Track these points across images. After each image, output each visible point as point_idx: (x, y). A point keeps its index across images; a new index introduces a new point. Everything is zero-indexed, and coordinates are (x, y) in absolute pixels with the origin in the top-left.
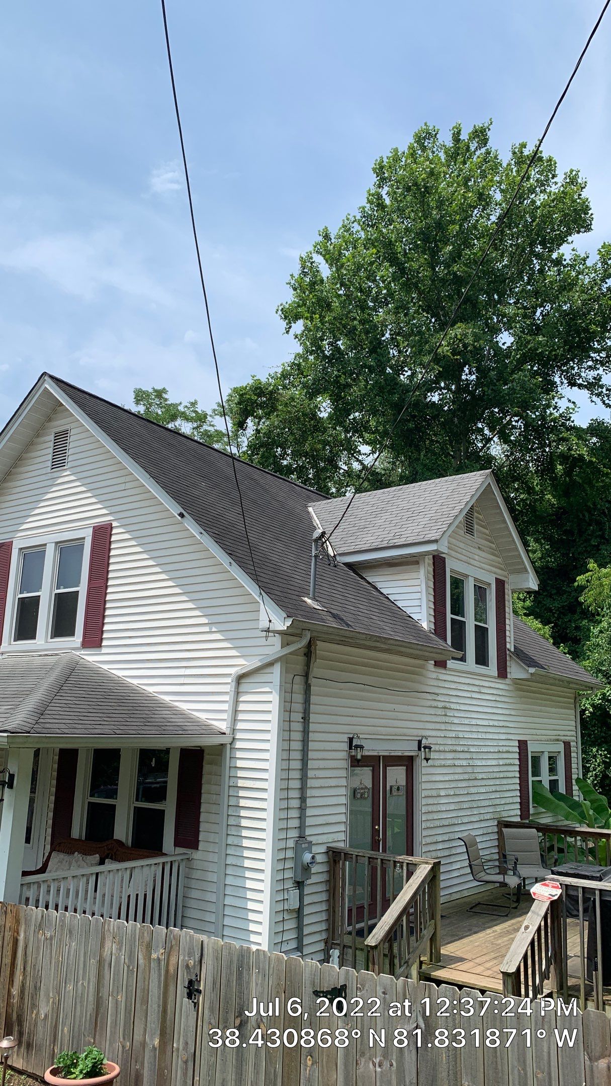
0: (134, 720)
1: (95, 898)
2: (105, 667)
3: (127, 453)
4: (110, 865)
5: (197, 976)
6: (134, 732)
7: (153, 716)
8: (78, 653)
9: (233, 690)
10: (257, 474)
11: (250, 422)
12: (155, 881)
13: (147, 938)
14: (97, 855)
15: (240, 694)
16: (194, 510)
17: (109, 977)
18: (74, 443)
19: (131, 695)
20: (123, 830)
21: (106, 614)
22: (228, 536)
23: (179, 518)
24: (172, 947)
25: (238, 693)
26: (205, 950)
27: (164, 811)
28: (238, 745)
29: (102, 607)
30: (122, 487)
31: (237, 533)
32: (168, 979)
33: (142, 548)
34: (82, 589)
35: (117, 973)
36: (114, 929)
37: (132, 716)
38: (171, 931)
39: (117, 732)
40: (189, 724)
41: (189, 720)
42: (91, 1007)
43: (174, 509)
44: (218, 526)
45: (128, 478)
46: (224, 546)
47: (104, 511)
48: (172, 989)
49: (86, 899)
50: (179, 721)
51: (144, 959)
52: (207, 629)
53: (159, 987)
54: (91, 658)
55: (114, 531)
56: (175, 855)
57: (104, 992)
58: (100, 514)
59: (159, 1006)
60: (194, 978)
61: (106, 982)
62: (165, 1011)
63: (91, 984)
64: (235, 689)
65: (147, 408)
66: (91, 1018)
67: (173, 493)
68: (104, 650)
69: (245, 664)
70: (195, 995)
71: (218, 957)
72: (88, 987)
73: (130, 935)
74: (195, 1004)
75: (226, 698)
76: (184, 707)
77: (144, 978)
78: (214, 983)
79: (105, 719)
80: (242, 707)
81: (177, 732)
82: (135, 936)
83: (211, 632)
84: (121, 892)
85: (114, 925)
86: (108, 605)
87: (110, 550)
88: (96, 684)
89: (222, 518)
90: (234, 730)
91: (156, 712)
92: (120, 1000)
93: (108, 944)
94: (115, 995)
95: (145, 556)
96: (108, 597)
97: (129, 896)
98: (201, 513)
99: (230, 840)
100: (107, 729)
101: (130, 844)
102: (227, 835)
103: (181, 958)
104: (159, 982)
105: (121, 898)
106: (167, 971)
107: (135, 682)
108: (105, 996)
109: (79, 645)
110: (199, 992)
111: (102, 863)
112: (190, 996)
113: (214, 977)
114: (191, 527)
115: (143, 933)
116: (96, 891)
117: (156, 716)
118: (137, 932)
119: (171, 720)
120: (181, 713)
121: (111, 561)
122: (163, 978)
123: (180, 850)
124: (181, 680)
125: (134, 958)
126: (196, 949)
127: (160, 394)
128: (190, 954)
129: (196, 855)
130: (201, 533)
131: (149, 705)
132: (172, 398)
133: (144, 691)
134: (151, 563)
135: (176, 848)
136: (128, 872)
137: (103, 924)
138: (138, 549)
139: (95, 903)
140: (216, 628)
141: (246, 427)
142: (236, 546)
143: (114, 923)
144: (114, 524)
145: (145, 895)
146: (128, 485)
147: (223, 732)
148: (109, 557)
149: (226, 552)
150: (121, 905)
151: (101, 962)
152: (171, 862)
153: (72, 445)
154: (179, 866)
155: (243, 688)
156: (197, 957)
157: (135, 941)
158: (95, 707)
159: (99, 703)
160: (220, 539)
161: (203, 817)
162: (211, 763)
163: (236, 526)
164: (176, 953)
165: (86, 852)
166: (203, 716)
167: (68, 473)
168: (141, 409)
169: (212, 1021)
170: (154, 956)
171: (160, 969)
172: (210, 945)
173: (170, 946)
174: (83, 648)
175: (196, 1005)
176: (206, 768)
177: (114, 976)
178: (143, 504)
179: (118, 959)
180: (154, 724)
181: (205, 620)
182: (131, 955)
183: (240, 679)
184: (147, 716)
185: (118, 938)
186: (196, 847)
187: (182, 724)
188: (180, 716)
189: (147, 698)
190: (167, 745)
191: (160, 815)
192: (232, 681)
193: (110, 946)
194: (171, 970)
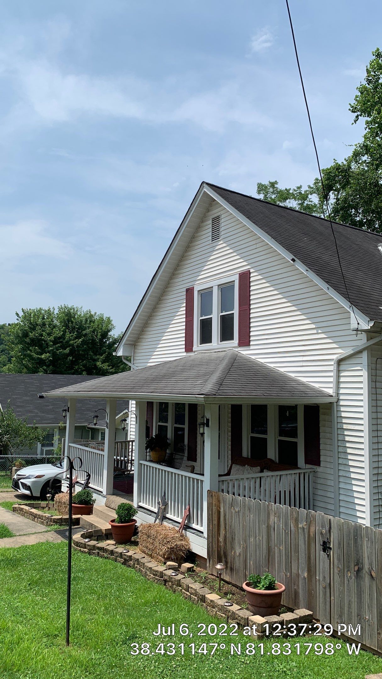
0: (274, 388)
1: (260, 492)
2: (253, 357)
3: (256, 225)
4: (266, 473)
5: (328, 539)
6: (275, 395)
7: (285, 385)
8: (237, 350)
10: (341, 229)
11: (332, 195)
12: (295, 483)
13: (295, 515)
14: (259, 467)
15: (340, 372)
16: (301, 256)
17: (274, 536)
18: (224, 223)
19: (271, 373)
20: (272, 453)
21: (251, 326)
22: (325, 271)
23: (292, 262)
24: (311, 521)
26: (332, 524)
27: (297, 443)
28: (342, 403)
29: (248, 322)
30: (254, 247)
31: (330, 268)
32: (310, 540)
33: (269, 284)
34: (236, 312)
35: (279, 534)
36: (275, 509)
37: (273, 385)
38: (310, 512)
39: (265, 394)
40: (308, 390)
41: (308, 388)
42: (265, 551)
43: (288, 256)
44: (318, 265)
45: (258, 241)
46: (323, 277)
47: (245, 263)
48: (313, 545)
49: (255, 492)
50: (302, 389)
51: (295, 527)
52: (315, 331)
53: (305, 544)
54: (244, 352)
55: (252, 275)
56: (305, 469)
57: (272, 544)
58: (242, 265)
59: (305, 555)
60: (326, 540)
61: (273, 538)
62: (309, 558)
63: (264, 538)
64: (337, 368)
65: (265, 196)
66: (265, 557)
67: (287, 246)
68: (252, 347)
69: (341, 352)
70: (328, 550)
71: (340, 528)
72: (262, 541)
73: (285, 513)
74: (328, 555)
75: (332, 374)
76: (304, 380)
77: (295, 538)
78: (339, 544)
79: (257, 387)
80: (342, 380)
81: (301, 395)
82: (288, 513)
83: (318, 333)
84: (275, 489)
85: (274, 506)
86: (251, 320)
87: (250, 287)
88: (249, 367)
89: (320, 259)
90: (338, 394)
91: (287, 383)
92: (282, 549)
93: (272, 517)
94: (278, 546)
95: (272, 289)
96: (251, 316)
97: (280, 492)
98: (306, 258)
99: (341, 461)
100: (259, 393)
101: (277, 461)
102: (339, 458)
103: (317, 528)
104: (305, 541)
105: (276, 492)
106: (309, 535)
107: (272, 365)
108: (273, 547)
109: (237, 345)
110: (331, 549)
111: (262, 471)
112: (324, 550)
113: (339, 541)
114: (300, 267)
115: (293, 512)
116: (260, 486)
117: (287, 386)
118: (289, 511)
119: (297, 388)
120: (303, 384)
121: (251, 293)
122: (306, 539)
123: (308, 466)
124: (301, 364)
125: (288, 526)
126: (326, 523)
127: (273, 185)
128: (323, 526)
129: (319, 469)
130: (307, 270)
131: (283, 379)
133: (278, 371)
134: (276, 292)
135: (306, 465)
136: (279, 477)
137: (268, 506)
138: (267, 285)
139: (260, 494)
140: (320, 330)
141: (329, 199)
142: (330, 277)
144: (252, 271)
145: (290, 491)
146: (258, 246)
147: (331, 395)
148: (250, 291)
149: (325, 281)
150: (276, 496)
151: (268, 527)
152: (304, 473)
153: (222, 225)
154: (309, 476)
155: (342, 368)
156: (327, 528)
157: (288, 517)
158: (251, 380)
159: (253, 378)
160: (320, 273)
161: (322, 447)
162: (324, 414)
163: (329, 264)
164: (313, 525)
165: (252, 465)
166: (317, 385)
167: (222, 242)
168: (261, 197)
169: (340, 566)
170: (300, 526)
171: (304, 534)
172: (335, 522)
174: (239, 346)
175: (329, 556)
176: (322, 417)
177: (277, 536)
178: (268, 256)
179: (278, 526)
180: (287, 390)
181: (313, 326)
182: (286, 524)
183: (340, 362)
184: (282, 386)
185: (278, 514)
186: (319, 464)
187: (304, 390)
188: (302, 386)
189: (281, 375)
190: (296, 403)
191: (294, 445)
192: (335, 364)
193: (273, 519)
194: (312, 534)
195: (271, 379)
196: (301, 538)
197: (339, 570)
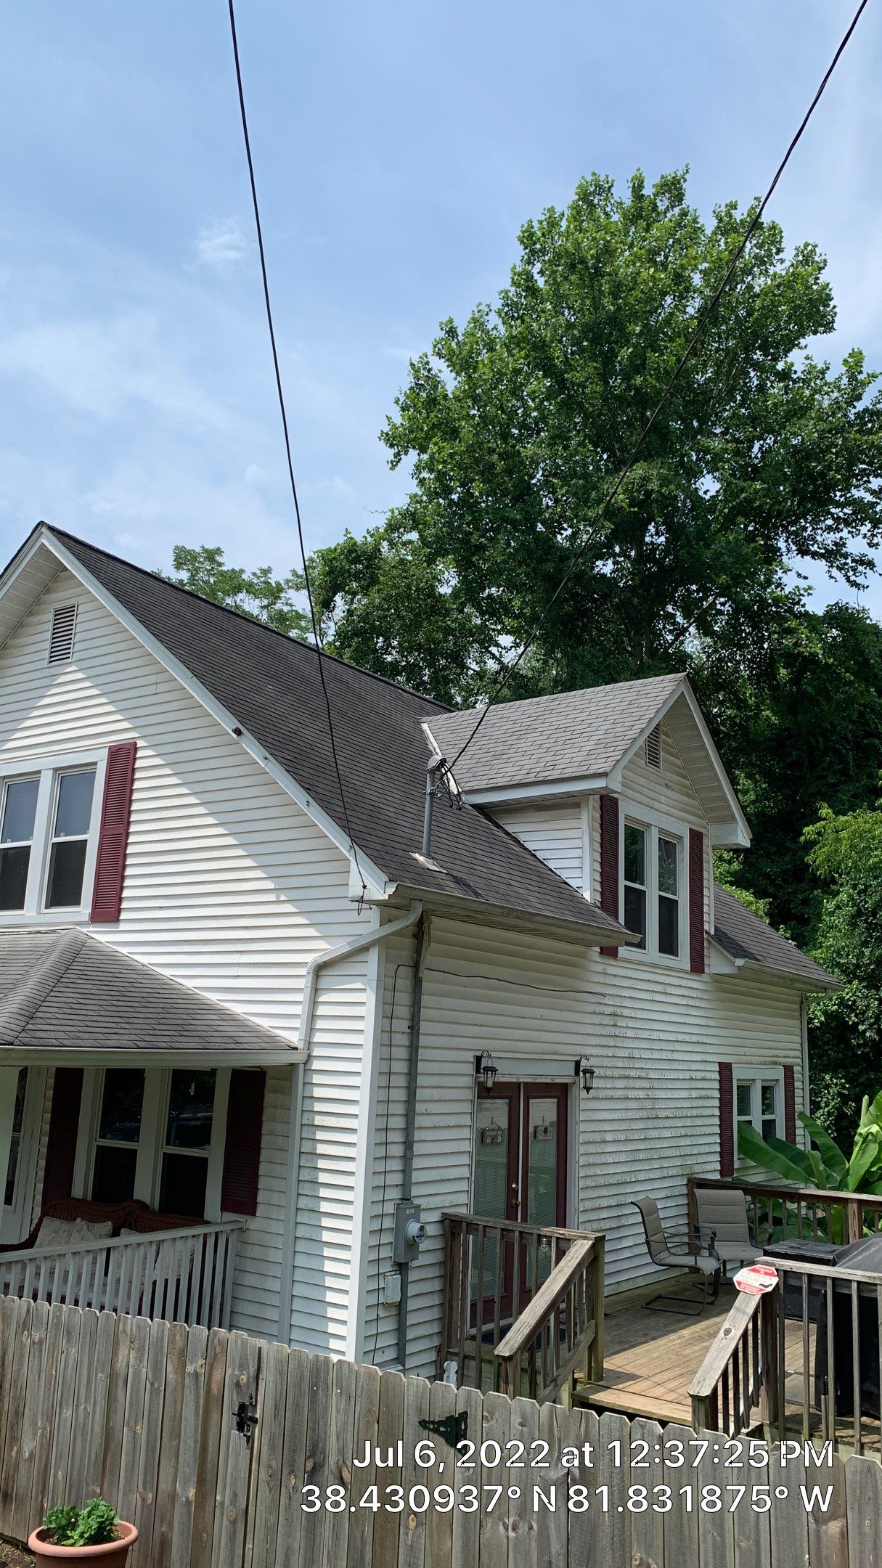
0: (165, 1027)
1: (105, 1285)
2: (124, 950)
3: (160, 640)
4: (128, 1237)
5: (251, 1398)
6: (165, 1045)
7: (193, 1022)
8: (84, 930)
9: (309, 985)
10: (348, 675)
11: (339, 599)
12: (192, 1260)
13: (179, 1343)
14: (110, 1223)
15: (319, 992)
16: (256, 725)
17: (124, 1400)
18: (82, 625)
19: (162, 991)
20: (146, 1187)
21: (126, 874)
22: (305, 763)
23: (235, 736)
25: (316, 991)
26: (264, 1360)
27: (206, 1160)
28: (316, 1065)
29: (121, 863)
30: (152, 690)
31: (317, 759)
32: (210, 1403)
33: (180, 779)
34: (92, 838)
35: (135, 1392)
36: (132, 1329)
37: (162, 1021)
38: (215, 1333)
39: (141, 1044)
40: (244, 1034)
41: (245, 1029)
42: (97, 1441)
43: (227, 723)
44: (290, 748)
45: (162, 677)
46: (299, 778)
47: (126, 725)
48: (215, 1416)
49: (92, 1286)
50: (230, 1029)
51: (176, 1373)
52: (272, 897)
53: (197, 1415)
54: (103, 937)
55: (139, 754)
56: (221, 1223)
57: (117, 1421)
58: (120, 730)
59: (195, 1442)
60: (247, 1401)
61: (120, 1406)
62: (204, 1448)
63: (98, 1408)
64: (312, 984)
65: (193, 576)
66: (96, 1457)
67: (226, 700)
68: (122, 926)
69: (327, 949)
70: (248, 1426)
71: (282, 1372)
72: (94, 1414)
73: (155, 1340)
74: (248, 1438)
75: (299, 997)
76: (238, 1009)
77: (175, 1401)
78: (276, 1407)
79: (123, 1025)
80: (321, 1010)
81: (227, 1046)
82: (162, 1339)
83: (278, 902)
84: (143, 1276)
85: (132, 1324)
86: (129, 861)
87: (133, 781)
88: (110, 975)
89: (297, 737)
90: (310, 1044)
91: (197, 1017)
92: (139, 1432)
93: (123, 1351)
94: (132, 1424)
95: (184, 790)
96: (130, 850)
97: (155, 1283)
98: (267, 730)
99: (303, 1203)
100: (125, 1040)
101: (157, 1205)
102: (298, 1195)
103: (229, 1371)
104: (197, 1407)
105: (143, 1284)
106: (208, 1391)
107: (167, 972)
108: (119, 1424)
109: (86, 918)
110: (255, 1421)
111: (115, 1233)
112: (240, 1427)
113: (276, 1401)
114: (252, 749)
115: (174, 1336)
116: (106, 1274)
117: (196, 1022)
118: (166, 1333)
119: (218, 1028)
120: (233, 1019)
121: (135, 796)
122: (202, 1401)
123: (228, 1216)
124: (235, 971)
125: (161, 1371)
126: (249, 1358)
127: (212, 555)
128: (242, 1367)
129: (254, 1224)
130: (266, 758)
131: (187, 1006)
132: (229, 562)
133: (180, 987)
134: (192, 800)
135: (225, 1213)
136: (154, 1247)
137: (117, 1322)
138: (174, 780)
139: (104, 1292)
140: (285, 895)
141: (334, 608)
142: (317, 778)
143: (132, 1321)
144: (140, 743)
145: (178, 1280)
146: (161, 688)
147: (293, 1045)
148: (132, 791)
149: (302, 787)
150: (142, 1295)
151: (112, 1377)
152: (217, 1233)
153: (79, 628)
154: (227, 1240)
155: (324, 983)
156: (252, 1370)
157: (162, 1347)
158: (110, 1008)
159: (115, 1003)
160: (294, 767)
161: (263, 1169)
162: (276, 1091)
163: (316, 749)
164: (221, 1365)
165: (93, 1218)
166: (264, 1023)
167: (73, 668)
168: (184, 575)
169: (274, 1464)
170: (190, 1368)
171: (197, 1388)
172: (271, 1355)
173: (214, 1355)
174: (92, 922)
175: (249, 1440)
176: (269, 1098)
177: (131, 1398)
178: (182, 715)
179: (137, 1373)
180: (194, 1033)
181: (269, 885)
182: (156, 1368)
183: (320, 970)
184: (183, 1022)
185: (137, 1343)
186: (252, 1212)
187: (234, 1034)
188: (232, 1023)
189: (185, 997)
190: (214, 1065)
191: (201, 1165)
192: (309, 973)
193: (126, 1355)
194: (215, 1389)
195: (161, 1005)
196: (189, 1397)
197: (270, 1471)
